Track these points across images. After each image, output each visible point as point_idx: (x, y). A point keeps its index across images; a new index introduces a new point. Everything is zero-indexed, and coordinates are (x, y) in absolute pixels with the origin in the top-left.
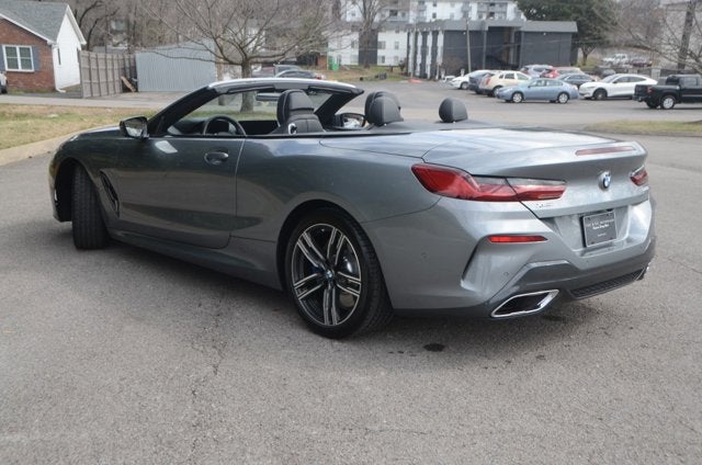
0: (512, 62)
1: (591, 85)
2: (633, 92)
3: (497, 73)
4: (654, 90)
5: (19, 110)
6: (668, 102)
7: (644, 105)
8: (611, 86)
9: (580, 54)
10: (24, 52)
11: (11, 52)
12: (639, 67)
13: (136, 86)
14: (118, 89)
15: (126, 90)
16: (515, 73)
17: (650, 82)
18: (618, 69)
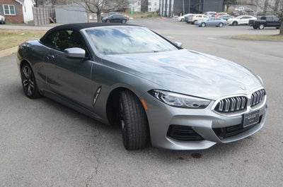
0: (200, 10)
1: (231, 20)
2: (248, 22)
3: (195, 15)
4: (256, 22)
5: (9, 31)
6: (261, 27)
7: (252, 27)
8: (239, 20)
9: (226, 7)
10: (12, 7)
11: (6, 7)
12: (249, 12)
13: (55, 20)
14: (48, 22)
15: (51, 22)
16: (202, 15)
17: (254, 18)
18: (241, 13)
